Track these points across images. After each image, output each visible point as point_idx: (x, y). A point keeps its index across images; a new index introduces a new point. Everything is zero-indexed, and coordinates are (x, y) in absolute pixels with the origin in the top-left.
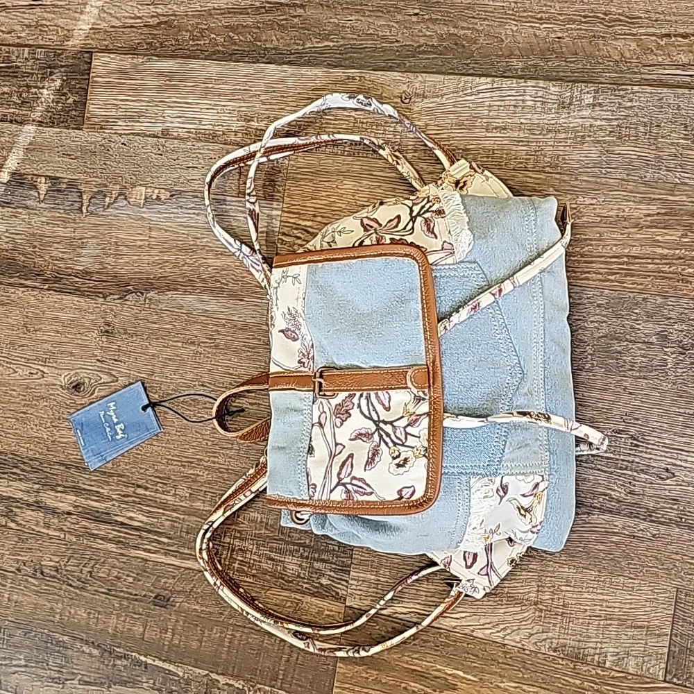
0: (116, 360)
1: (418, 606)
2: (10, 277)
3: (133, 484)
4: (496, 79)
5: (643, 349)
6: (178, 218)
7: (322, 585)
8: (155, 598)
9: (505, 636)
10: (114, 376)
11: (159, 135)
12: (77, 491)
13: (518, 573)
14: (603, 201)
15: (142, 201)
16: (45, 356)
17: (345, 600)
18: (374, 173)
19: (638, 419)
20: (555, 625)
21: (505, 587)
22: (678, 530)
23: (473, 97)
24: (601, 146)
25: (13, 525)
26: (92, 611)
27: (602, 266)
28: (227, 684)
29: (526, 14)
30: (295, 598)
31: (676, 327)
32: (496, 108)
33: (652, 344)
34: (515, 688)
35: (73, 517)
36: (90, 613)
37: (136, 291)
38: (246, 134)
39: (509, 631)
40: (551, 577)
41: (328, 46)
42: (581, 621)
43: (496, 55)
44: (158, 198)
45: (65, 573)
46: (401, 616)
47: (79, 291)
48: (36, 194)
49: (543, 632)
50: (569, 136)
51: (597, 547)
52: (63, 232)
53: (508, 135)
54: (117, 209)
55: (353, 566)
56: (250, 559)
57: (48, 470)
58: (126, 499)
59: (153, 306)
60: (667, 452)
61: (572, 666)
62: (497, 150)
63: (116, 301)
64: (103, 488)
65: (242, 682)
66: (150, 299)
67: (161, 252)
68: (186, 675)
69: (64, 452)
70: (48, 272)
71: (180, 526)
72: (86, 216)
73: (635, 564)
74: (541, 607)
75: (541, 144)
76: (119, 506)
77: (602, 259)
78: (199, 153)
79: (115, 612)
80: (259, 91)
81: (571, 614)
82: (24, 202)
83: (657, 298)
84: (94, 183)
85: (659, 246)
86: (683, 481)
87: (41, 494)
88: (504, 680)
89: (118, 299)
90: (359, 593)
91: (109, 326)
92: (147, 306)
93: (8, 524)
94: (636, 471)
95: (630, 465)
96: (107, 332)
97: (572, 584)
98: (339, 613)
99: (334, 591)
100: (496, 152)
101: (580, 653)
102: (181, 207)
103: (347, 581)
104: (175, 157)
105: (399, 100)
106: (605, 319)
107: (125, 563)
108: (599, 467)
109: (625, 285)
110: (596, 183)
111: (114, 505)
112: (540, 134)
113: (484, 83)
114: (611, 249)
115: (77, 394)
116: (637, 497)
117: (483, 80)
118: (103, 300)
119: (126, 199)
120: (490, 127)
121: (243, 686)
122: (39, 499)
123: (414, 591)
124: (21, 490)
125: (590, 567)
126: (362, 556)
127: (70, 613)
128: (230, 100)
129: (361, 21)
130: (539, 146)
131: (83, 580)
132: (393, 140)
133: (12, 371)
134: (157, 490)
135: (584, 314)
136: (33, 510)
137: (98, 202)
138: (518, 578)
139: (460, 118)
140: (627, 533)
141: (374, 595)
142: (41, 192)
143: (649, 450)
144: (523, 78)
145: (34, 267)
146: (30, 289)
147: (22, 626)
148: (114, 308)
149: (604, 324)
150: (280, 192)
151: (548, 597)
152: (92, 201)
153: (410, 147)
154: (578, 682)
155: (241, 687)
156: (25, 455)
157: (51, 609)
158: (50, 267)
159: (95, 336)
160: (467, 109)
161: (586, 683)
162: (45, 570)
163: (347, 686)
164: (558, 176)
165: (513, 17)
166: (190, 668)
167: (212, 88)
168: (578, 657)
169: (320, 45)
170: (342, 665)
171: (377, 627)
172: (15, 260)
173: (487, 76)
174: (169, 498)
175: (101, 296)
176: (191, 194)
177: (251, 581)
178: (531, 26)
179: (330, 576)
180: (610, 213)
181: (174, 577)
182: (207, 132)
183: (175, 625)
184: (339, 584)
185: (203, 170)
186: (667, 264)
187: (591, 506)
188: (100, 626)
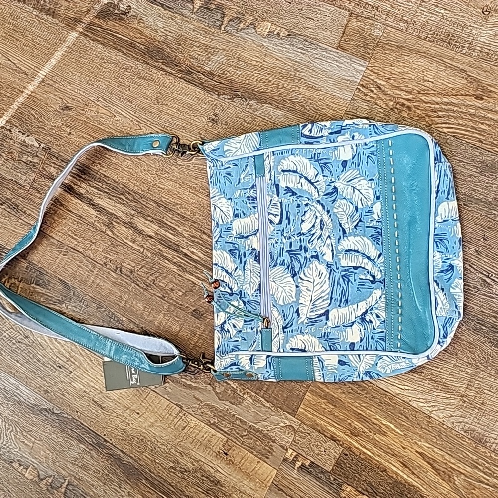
2: (156, 62)
3: (201, 230)
6: (288, 52)
8: (194, 311)
9: (433, 411)
12: (161, 223)
13: (456, 372)
15: (266, 33)
16: (165, 124)
18: (444, 60)
20: (471, 415)
25: (110, 233)
26: (148, 307)
34: (428, 448)
35: (153, 240)
36: (146, 307)
37: (242, 97)
38: (358, 5)
39: (436, 409)
40: (480, 382)
42: (491, 417)
44: (278, 34)
45: (137, 276)
47: (202, 85)
48: (191, 7)
49: (461, 417)
52: (203, 40)
54: (246, 34)
57: (145, 203)
58: (193, 239)
59: (251, 111)
61: (474, 446)
64: (179, 227)
65: (237, 384)
66: (251, 106)
67: (268, 74)
69: (159, 194)
72: (223, 33)
76: (187, 243)
79: (163, 312)
81: (485, 410)
82: (181, 11)
84: (235, 10)
87: (135, 218)
88: (422, 440)
89: (228, 99)
91: (216, 116)
92: (247, 109)
93: (107, 232)
96: (213, 120)
101: (483, 439)
102: (293, 45)
104: (300, 8)
105: (480, 11)
107: (179, 281)
111: (183, 241)
118: (217, 96)
119: (255, 29)
122: (133, 221)
124: (122, 211)
127: (132, 303)
131: (147, 284)
132: (466, 40)
133: (139, 128)
136: (126, 227)
137: (234, 25)
138: (455, 375)
142: (195, 7)
145: (175, 59)
146: (168, 74)
147: (97, 302)
148: (223, 104)
150: (369, 54)
151: (472, 394)
152: (230, 23)
153: (477, 48)
154: (475, 458)
156: (132, 188)
157: (120, 296)
158: (186, 63)
159: (204, 120)
161: (480, 460)
162: (123, 270)
163: (309, 410)
168: (480, 441)
172: (163, 50)
175: (216, 93)
176: (303, 37)
185: (317, 22)
188: (150, 318)
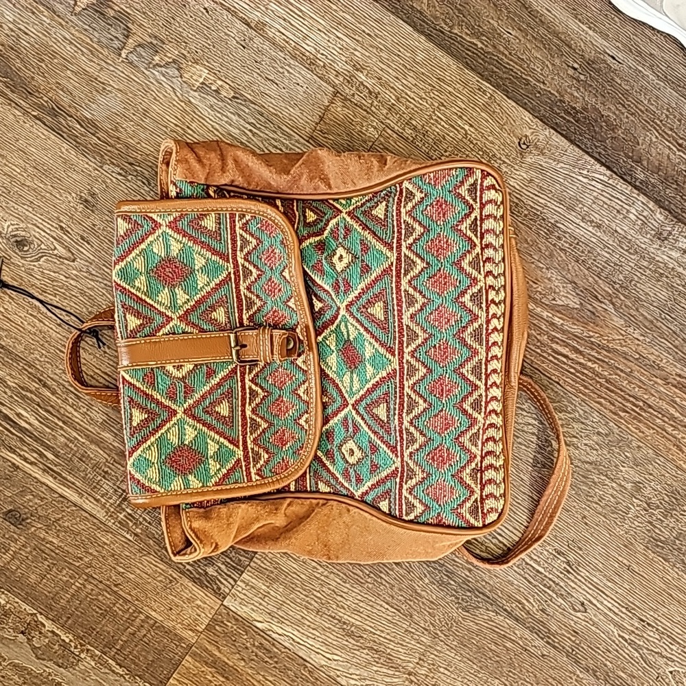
0: (83, 238)
1: (296, 633)
4: (614, 176)
5: (616, 491)
7: (206, 573)
10: (73, 254)
11: (253, 25)
14: (649, 342)
17: (224, 598)
19: (581, 549)
21: (389, 648)
22: (565, 659)
23: (585, 180)
24: (672, 292)
27: (619, 399)
28: (53, 632)
29: (670, 133)
30: (171, 575)
31: (652, 484)
32: (601, 203)
33: (626, 489)
41: (476, 45)
43: (625, 153)
46: (274, 636)
50: (650, 267)
51: (489, 646)
53: (599, 234)
55: (249, 568)
56: (141, 516)
60: (590, 589)
62: (583, 243)
63: (113, 174)
68: (8, 606)
70: (45, 99)
71: (75, 449)
73: (514, 674)
74: (413, 678)
75: (623, 260)
77: (622, 393)
78: (288, 72)
80: (384, 45)
83: (650, 451)
85: (674, 407)
86: (591, 619)
90: (243, 597)
94: (556, 594)
95: (553, 585)
97: (451, 670)
98: (212, 608)
99: (216, 584)
100: (580, 244)
103: (235, 581)
106: (598, 447)
108: (527, 576)
109: (630, 426)
110: (652, 322)
112: (627, 251)
113: (602, 173)
114: (634, 388)
115: (17, 251)
116: (546, 616)
117: (603, 169)
120: (587, 218)
121: (71, 641)
123: (299, 617)
125: (475, 661)
126: (262, 562)
128: (347, 36)
129: (520, 41)
130: (621, 261)
134: (66, 399)
135: (583, 435)
139: (565, 193)
140: (521, 643)
141: (257, 605)
143: (576, 580)
144: (639, 190)
149: (595, 452)
155: (67, 641)
160: (575, 188)
164: (622, 298)
165: (658, 128)
166: (17, 600)
167: (335, 11)
169: (468, 38)
170: (190, 659)
171: (245, 637)
173: (608, 168)
174: (76, 414)
177: (131, 539)
178: (669, 147)
179: (219, 568)
180: (649, 356)
181: (42, 499)
182: (308, 54)
183: (20, 549)
184: (226, 580)
186: (672, 426)
187: (502, 608)
